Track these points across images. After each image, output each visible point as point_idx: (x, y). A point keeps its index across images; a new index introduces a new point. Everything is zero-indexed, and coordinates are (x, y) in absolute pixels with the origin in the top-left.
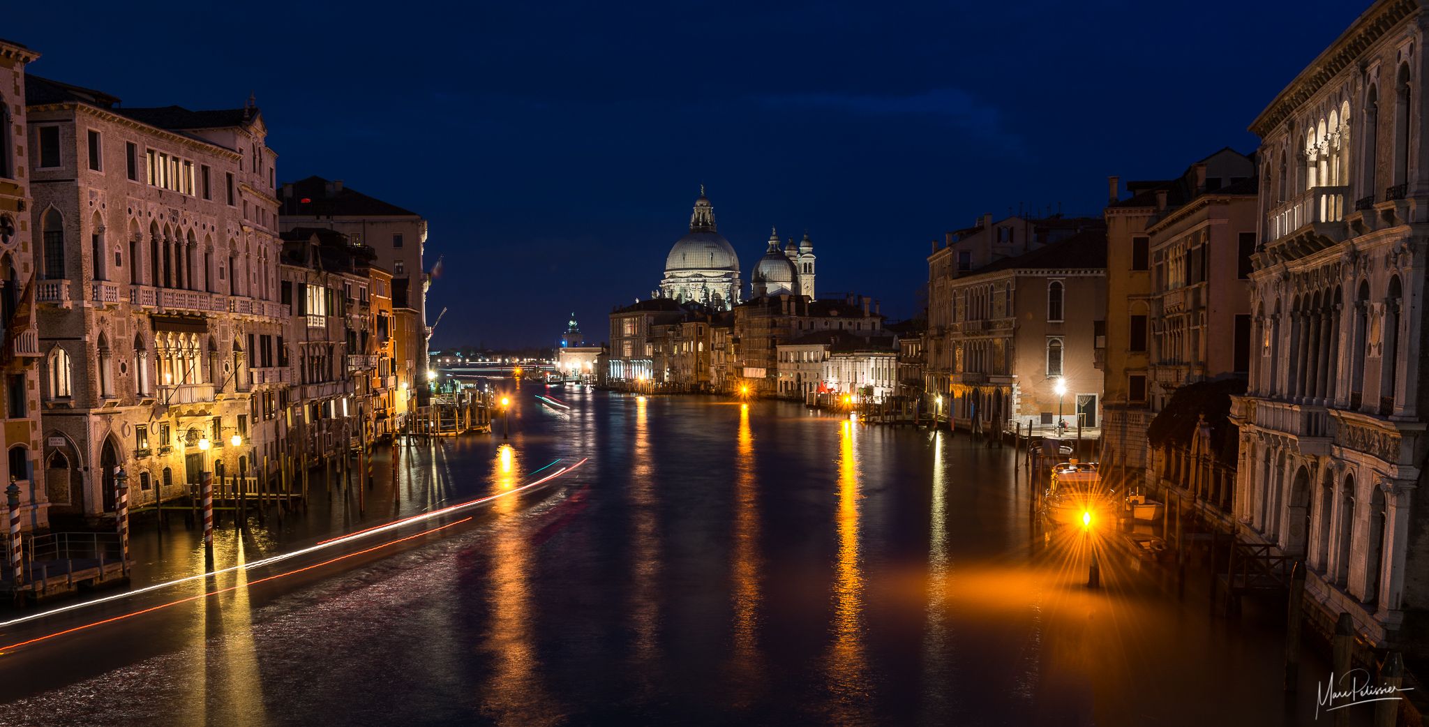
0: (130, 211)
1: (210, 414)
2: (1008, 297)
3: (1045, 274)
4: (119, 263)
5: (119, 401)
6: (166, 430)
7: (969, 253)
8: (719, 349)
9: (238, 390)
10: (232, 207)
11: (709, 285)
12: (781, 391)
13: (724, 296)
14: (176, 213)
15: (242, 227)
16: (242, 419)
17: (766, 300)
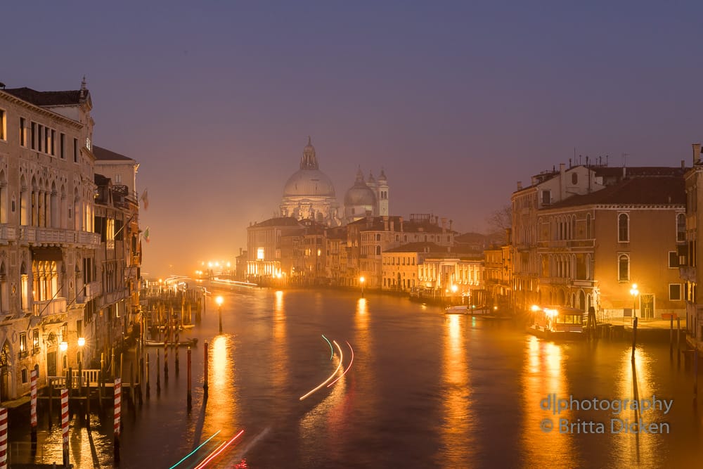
0: (21, 170)
1: (61, 322)
2: (589, 223)
3: (615, 209)
4: (13, 210)
5: (12, 315)
6: (36, 335)
7: (549, 192)
8: (333, 254)
9: (78, 302)
10: (76, 163)
11: (314, 208)
12: (385, 285)
13: (325, 215)
14: (46, 169)
15: (82, 178)
16: (79, 322)
17: (372, 220)
